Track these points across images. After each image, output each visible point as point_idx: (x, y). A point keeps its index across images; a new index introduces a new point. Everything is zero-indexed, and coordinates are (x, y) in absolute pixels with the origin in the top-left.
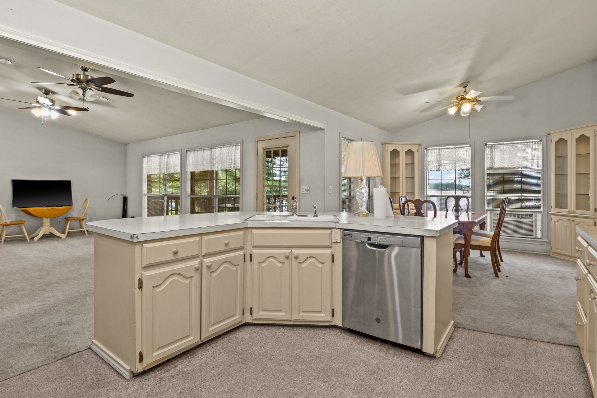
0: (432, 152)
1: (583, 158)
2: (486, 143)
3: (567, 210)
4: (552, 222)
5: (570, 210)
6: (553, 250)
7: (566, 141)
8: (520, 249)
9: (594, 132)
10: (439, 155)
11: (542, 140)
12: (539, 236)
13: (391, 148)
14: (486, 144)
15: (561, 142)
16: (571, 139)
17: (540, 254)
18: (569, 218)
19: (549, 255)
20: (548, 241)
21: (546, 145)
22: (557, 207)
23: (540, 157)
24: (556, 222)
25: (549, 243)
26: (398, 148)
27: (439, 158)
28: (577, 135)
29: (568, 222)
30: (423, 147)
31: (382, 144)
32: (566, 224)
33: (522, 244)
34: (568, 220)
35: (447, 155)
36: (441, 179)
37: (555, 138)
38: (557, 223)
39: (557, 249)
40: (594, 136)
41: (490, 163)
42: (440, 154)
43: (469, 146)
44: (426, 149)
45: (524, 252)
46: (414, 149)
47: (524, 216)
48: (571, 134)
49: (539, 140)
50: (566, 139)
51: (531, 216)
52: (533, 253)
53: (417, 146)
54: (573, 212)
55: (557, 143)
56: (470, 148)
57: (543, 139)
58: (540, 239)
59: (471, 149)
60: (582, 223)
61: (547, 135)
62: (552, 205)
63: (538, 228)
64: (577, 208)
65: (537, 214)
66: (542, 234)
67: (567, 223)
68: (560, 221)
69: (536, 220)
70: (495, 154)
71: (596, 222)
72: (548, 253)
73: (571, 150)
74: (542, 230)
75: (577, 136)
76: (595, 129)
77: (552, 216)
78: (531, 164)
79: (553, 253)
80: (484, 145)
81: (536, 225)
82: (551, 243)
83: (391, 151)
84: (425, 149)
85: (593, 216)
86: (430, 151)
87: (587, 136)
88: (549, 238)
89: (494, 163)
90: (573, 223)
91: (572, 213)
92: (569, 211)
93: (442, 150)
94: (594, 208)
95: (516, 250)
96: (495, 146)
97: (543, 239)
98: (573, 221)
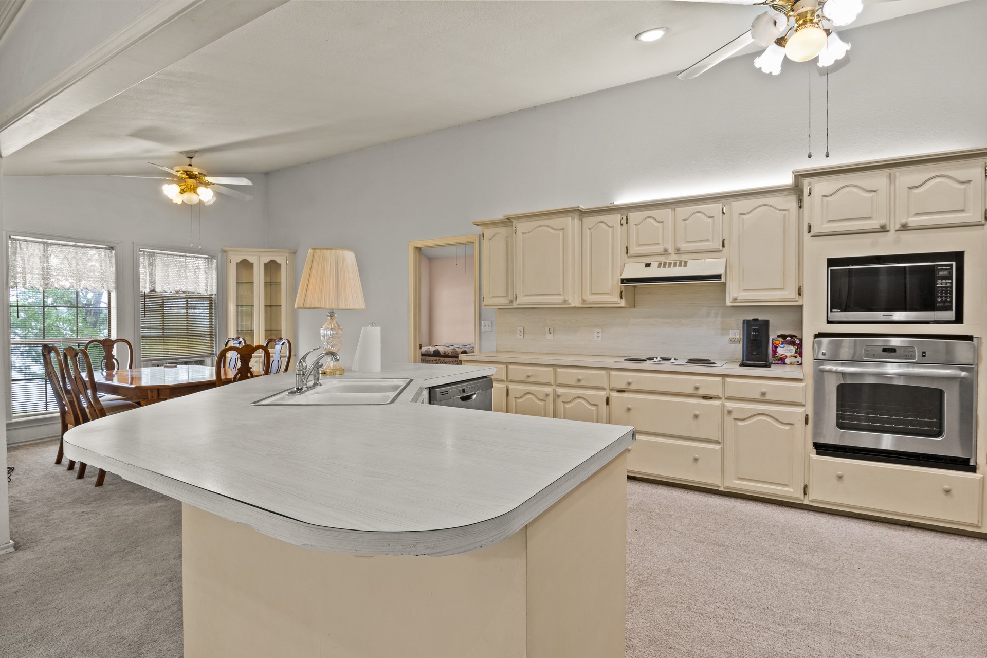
0: (27, 248)
1: (272, 285)
2: (141, 247)
7: (251, 265)
9: (286, 259)
11: (215, 257)
16: (259, 261)
21: (221, 264)
28: (266, 259)
37: (236, 258)
40: (286, 264)
41: (149, 283)
44: (12, 237)
48: (257, 256)
49: (211, 257)
50: (251, 262)
57: (218, 256)
61: (222, 252)
70: (156, 268)
73: (259, 276)
75: (267, 261)
76: (287, 256)
80: (138, 250)
86: (23, 244)
87: (278, 262)
89: (156, 284)
93: (54, 248)
96: (154, 256)
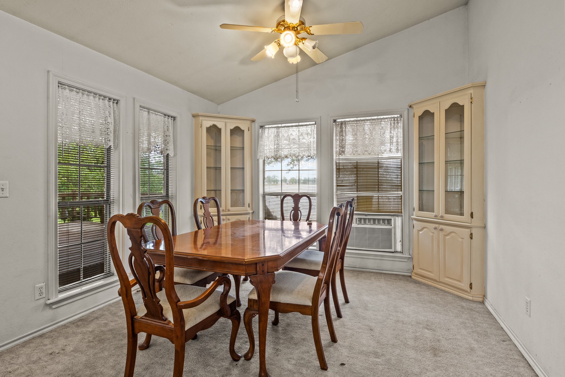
0: (268, 132)
2: (335, 118)
3: (434, 214)
4: (415, 230)
5: (437, 214)
6: (415, 271)
7: (433, 114)
8: (376, 268)
9: (470, 98)
10: (277, 136)
11: (402, 115)
12: (399, 248)
13: (208, 123)
14: (335, 121)
15: (427, 115)
16: (439, 110)
17: (400, 275)
18: (437, 226)
19: (410, 277)
20: (410, 256)
21: (407, 121)
22: (421, 209)
23: (401, 140)
24: (419, 231)
25: (411, 259)
26: (220, 124)
27: (277, 140)
28: (447, 104)
29: (434, 231)
30: (257, 124)
31: (194, 116)
32: (432, 234)
33: (378, 261)
34: (435, 228)
35: (287, 137)
36: (282, 170)
37: (419, 112)
38: (420, 233)
39: (421, 269)
40: (470, 103)
41: (340, 146)
42: (279, 135)
43: (314, 123)
44: (262, 127)
45: (381, 273)
46: (244, 126)
47: (381, 222)
48: (439, 103)
49: (399, 116)
50: (432, 112)
51: (389, 221)
52: (392, 274)
53: (249, 122)
54: (442, 217)
55: (421, 118)
56: (316, 126)
57: (404, 113)
58: (400, 252)
59: (317, 128)
60: (453, 234)
61: (408, 107)
62: (415, 205)
63: (397, 238)
64: (447, 212)
65: (397, 218)
66: (402, 245)
67: (434, 233)
68: (425, 230)
69: (395, 228)
70: (346, 135)
71: (472, 234)
72: (409, 273)
74: (402, 241)
75: (447, 106)
76: (471, 94)
77: (415, 222)
78: (389, 149)
79: (416, 274)
80: (332, 121)
81: (395, 234)
82: (413, 259)
83: (207, 128)
84: (259, 127)
85: (469, 224)
86: (267, 130)
87: (461, 104)
88: (411, 252)
89: (345, 147)
90: (441, 234)
91: (440, 218)
92: (436, 216)
93: (281, 129)
94: (470, 213)
95: (371, 269)
96: (345, 124)
97: (404, 253)
98: (442, 230)
